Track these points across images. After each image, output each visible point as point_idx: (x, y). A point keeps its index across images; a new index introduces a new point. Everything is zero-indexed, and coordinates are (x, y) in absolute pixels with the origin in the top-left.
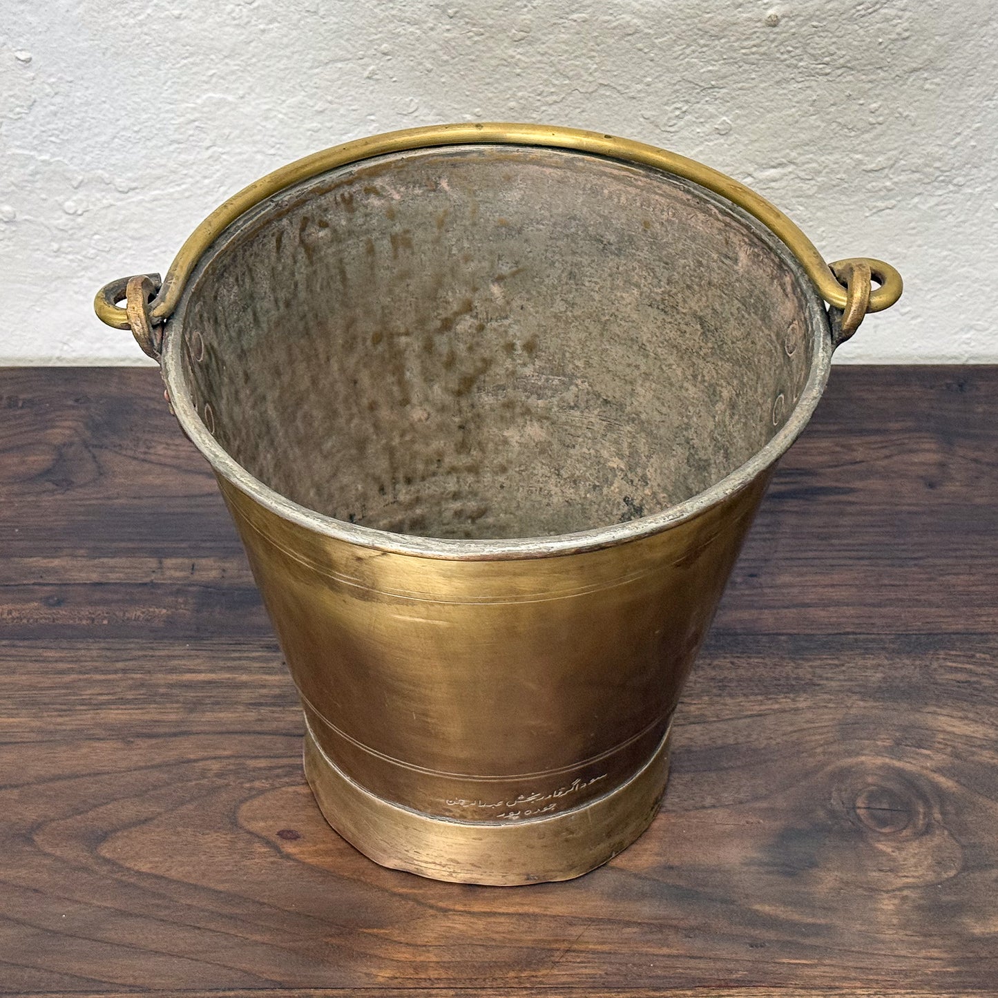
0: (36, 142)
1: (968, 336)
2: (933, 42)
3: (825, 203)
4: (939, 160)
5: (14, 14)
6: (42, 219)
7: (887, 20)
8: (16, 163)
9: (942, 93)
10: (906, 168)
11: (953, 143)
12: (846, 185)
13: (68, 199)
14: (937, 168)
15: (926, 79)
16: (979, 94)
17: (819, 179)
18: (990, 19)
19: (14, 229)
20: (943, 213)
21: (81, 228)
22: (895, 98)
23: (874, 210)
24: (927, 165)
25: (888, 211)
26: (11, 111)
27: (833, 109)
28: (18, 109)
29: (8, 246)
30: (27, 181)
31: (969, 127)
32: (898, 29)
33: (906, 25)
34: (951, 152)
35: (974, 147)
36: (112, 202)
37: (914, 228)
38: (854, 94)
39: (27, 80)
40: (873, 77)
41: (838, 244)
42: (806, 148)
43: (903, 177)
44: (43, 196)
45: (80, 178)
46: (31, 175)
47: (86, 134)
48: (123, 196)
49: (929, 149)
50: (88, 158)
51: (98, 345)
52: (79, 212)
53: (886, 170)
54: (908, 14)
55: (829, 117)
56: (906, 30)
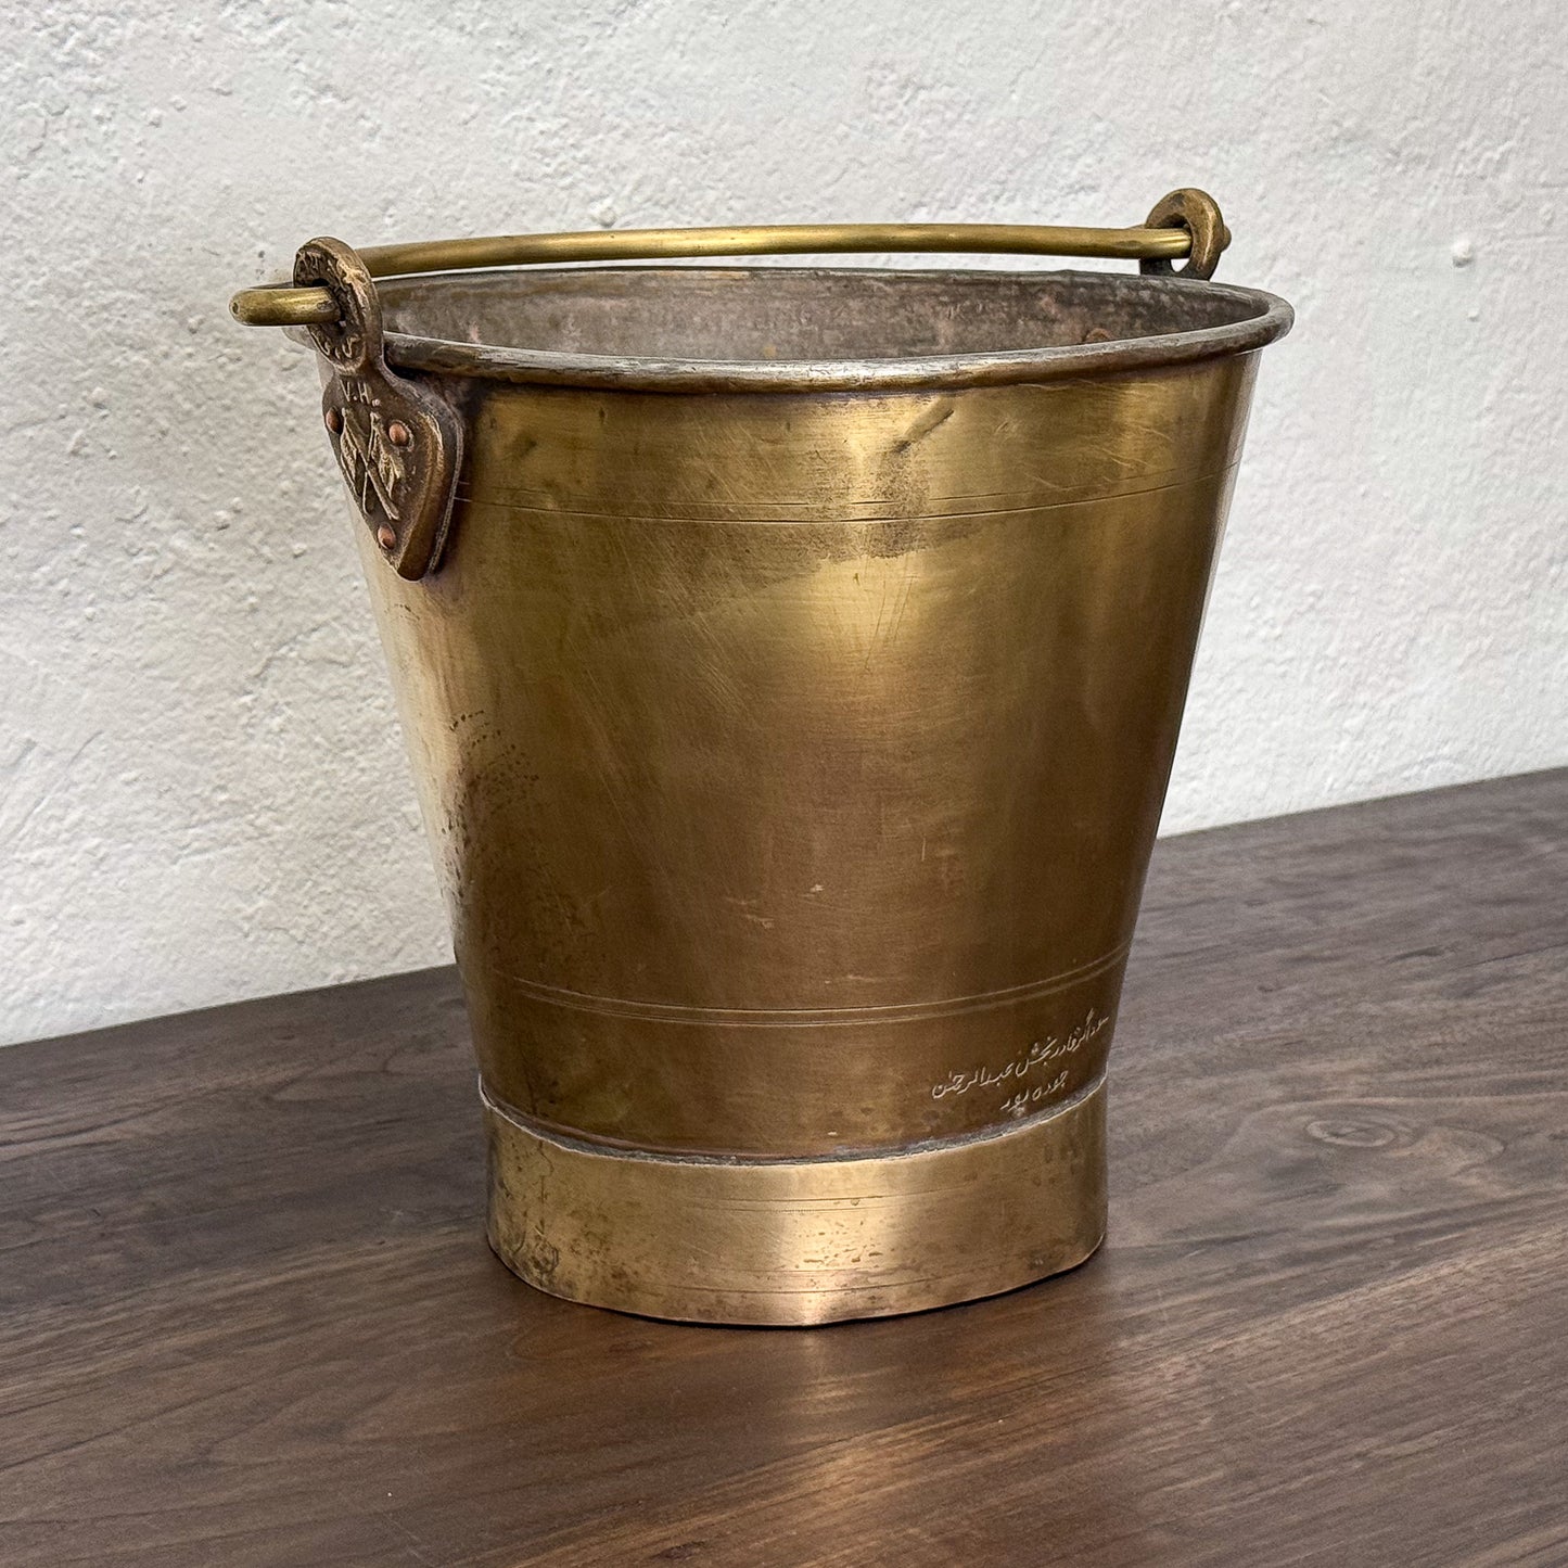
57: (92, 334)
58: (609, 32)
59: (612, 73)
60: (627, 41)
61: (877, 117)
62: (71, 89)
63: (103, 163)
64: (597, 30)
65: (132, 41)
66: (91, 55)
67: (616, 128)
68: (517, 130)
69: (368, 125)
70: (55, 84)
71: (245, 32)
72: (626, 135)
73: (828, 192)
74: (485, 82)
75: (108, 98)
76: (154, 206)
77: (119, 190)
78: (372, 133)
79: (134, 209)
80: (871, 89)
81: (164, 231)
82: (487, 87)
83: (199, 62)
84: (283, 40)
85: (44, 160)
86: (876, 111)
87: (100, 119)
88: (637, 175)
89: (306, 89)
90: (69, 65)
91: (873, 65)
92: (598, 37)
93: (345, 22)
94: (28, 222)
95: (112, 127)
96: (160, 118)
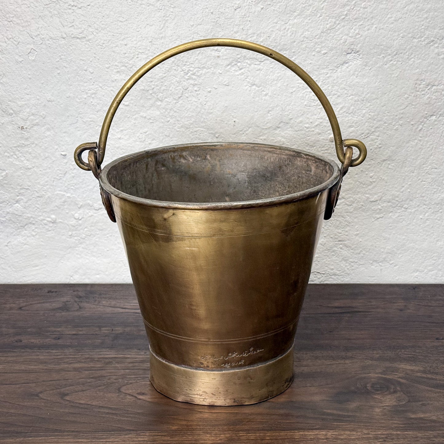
0: (66, 189)
1: (417, 274)
2: (390, 149)
3: (357, 215)
4: (397, 197)
5: (61, 137)
6: (66, 222)
7: (373, 140)
8: (58, 197)
9: (395, 170)
10: (385, 200)
11: (401, 190)
12: (364, 208)
13: (75, 213)
14: (397, 201)
15: (389, 164)
16: (409, 170)
17: (354, 205)
18: (409, 141)
19: (55, 225)
20: (401, 220)
21: (80, 225)
22: (379, 172)
23: (376, 218)
24: (393, 199)
25: (381, 219)
26: (58, 176)
27: (356, 176)
28: (60, 175)
29: (53, 233)
30: (62, 205)
31: (407, 184)
32: (377, 144)
33: (379, 142)
34: (401, 194)
35: (409, 192)
36: (92, 214)
37: (391, 226)
38: (364, 170)
39: (64, 163)
40: (370, 163)
41: (363, 233)
42: (348, 192)
43: (385, 204)
44: (67, 211)
45: (81, 204)
46: (63, 202)
47: (84, 185)
48: (97, 212)
49: (393, 192)
50: (84, 196)
51: (84, 277)
52: (80, 218)
53: (378, 201)
54: (380, 138)
55: (355, 179)
56: (380, 144)
57: (192, 137)
58: (335, 71)
59: (335, 82)
60: (340, 74)
61: (418, 93)
62: (189, 84)
63: (196, 100)
64: (331, 71)
65: (204, 74)
66: (194, 77)
67: (336, 94)
68: (306, 95)
69: (265, 93)
70: (185, 83)
71: (233, 72)
72: (339, 96)
73: (402, 112)
74: (298, 83)
75: (198, 86)
76: (208, 110)
77: (200, 106)
78: (266, 95)
79: (203, 111)
80: (416, 86)
81: (211, 115)
82: (299, 84)
83: (221, 78)
84: (243, 74)
85: (182, 99)
86: (418, 91)
87: (196, 91)
88: (341, 106)
89: (248, 84)
90: (189, 79)
91: (417, 80)
92: (331, 73)
93: (259, 70)
94: (178, 112)
95: (199, 92)
96: (210, 91)
